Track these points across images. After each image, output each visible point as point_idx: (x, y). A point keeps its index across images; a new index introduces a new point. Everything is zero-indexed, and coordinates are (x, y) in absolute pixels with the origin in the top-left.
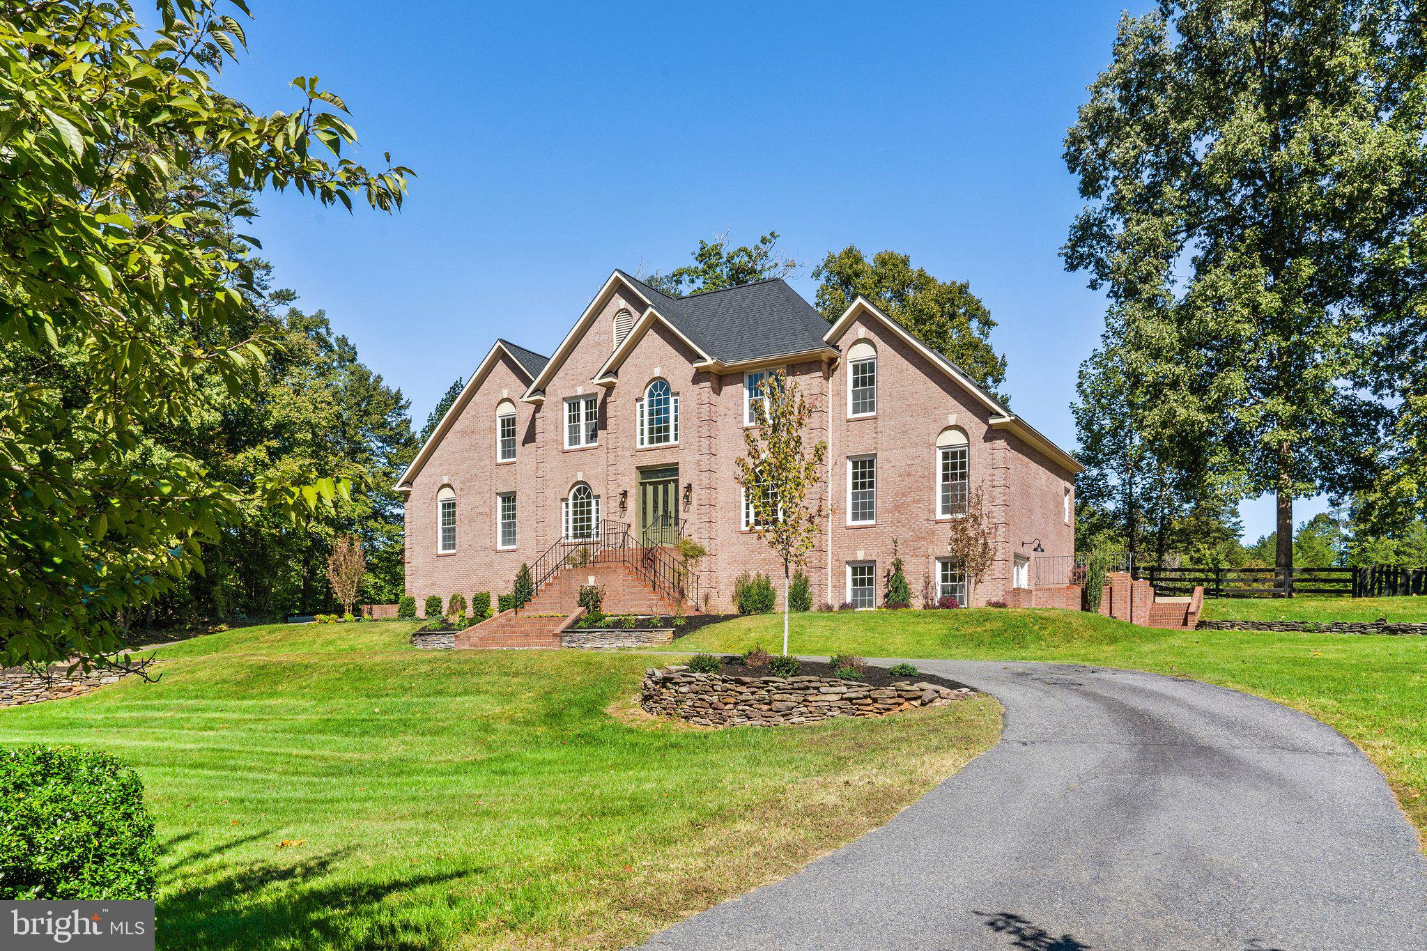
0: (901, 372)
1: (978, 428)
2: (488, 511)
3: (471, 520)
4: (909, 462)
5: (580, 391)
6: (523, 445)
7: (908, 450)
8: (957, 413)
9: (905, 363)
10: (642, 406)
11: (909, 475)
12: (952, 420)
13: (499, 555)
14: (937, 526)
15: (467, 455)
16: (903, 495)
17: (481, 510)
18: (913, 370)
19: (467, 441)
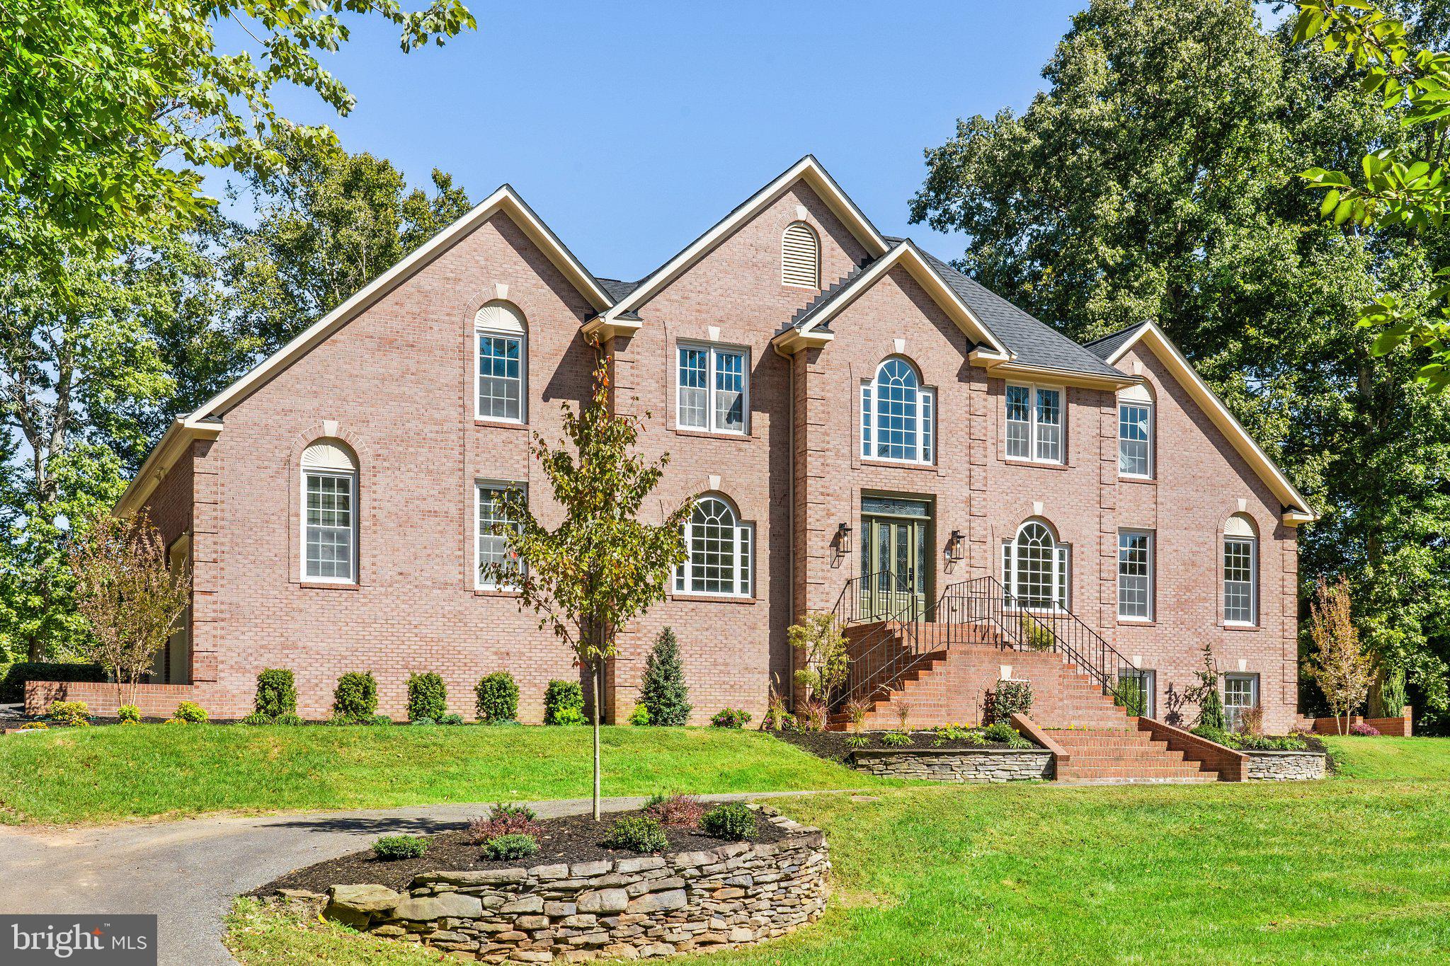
0: (1185, 431)
1: (1269, 523)
2: (453, 511)
3: (404, 524)
4: (1195, 549)
5: (714, 334)
6: (546, 398)
7: (1193, 533)
8: (1247, 500)
9: (1188, 422)
10: (867, 393)
11: (1194, 564)
12: (1242, 505)
13: (480, 601)
14: (1226, 634)
15: (393, 388)
16: (1188, 589)
17: (431, 505)
18: (1198, 433)
19: (394, 362)
